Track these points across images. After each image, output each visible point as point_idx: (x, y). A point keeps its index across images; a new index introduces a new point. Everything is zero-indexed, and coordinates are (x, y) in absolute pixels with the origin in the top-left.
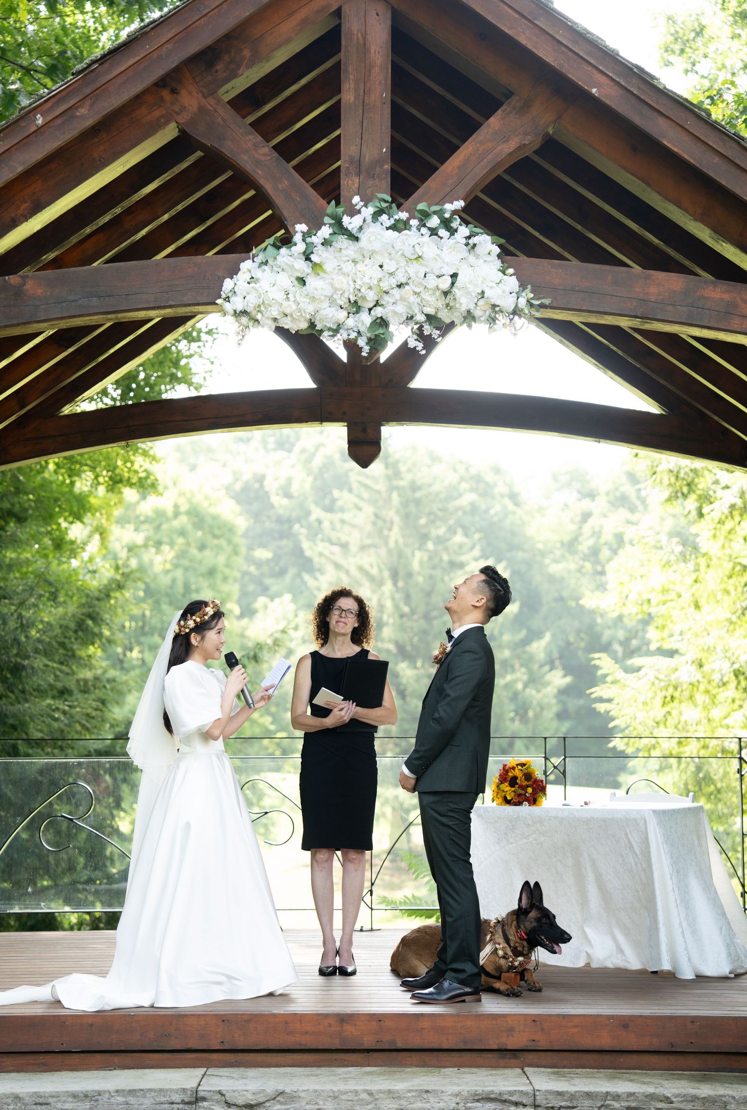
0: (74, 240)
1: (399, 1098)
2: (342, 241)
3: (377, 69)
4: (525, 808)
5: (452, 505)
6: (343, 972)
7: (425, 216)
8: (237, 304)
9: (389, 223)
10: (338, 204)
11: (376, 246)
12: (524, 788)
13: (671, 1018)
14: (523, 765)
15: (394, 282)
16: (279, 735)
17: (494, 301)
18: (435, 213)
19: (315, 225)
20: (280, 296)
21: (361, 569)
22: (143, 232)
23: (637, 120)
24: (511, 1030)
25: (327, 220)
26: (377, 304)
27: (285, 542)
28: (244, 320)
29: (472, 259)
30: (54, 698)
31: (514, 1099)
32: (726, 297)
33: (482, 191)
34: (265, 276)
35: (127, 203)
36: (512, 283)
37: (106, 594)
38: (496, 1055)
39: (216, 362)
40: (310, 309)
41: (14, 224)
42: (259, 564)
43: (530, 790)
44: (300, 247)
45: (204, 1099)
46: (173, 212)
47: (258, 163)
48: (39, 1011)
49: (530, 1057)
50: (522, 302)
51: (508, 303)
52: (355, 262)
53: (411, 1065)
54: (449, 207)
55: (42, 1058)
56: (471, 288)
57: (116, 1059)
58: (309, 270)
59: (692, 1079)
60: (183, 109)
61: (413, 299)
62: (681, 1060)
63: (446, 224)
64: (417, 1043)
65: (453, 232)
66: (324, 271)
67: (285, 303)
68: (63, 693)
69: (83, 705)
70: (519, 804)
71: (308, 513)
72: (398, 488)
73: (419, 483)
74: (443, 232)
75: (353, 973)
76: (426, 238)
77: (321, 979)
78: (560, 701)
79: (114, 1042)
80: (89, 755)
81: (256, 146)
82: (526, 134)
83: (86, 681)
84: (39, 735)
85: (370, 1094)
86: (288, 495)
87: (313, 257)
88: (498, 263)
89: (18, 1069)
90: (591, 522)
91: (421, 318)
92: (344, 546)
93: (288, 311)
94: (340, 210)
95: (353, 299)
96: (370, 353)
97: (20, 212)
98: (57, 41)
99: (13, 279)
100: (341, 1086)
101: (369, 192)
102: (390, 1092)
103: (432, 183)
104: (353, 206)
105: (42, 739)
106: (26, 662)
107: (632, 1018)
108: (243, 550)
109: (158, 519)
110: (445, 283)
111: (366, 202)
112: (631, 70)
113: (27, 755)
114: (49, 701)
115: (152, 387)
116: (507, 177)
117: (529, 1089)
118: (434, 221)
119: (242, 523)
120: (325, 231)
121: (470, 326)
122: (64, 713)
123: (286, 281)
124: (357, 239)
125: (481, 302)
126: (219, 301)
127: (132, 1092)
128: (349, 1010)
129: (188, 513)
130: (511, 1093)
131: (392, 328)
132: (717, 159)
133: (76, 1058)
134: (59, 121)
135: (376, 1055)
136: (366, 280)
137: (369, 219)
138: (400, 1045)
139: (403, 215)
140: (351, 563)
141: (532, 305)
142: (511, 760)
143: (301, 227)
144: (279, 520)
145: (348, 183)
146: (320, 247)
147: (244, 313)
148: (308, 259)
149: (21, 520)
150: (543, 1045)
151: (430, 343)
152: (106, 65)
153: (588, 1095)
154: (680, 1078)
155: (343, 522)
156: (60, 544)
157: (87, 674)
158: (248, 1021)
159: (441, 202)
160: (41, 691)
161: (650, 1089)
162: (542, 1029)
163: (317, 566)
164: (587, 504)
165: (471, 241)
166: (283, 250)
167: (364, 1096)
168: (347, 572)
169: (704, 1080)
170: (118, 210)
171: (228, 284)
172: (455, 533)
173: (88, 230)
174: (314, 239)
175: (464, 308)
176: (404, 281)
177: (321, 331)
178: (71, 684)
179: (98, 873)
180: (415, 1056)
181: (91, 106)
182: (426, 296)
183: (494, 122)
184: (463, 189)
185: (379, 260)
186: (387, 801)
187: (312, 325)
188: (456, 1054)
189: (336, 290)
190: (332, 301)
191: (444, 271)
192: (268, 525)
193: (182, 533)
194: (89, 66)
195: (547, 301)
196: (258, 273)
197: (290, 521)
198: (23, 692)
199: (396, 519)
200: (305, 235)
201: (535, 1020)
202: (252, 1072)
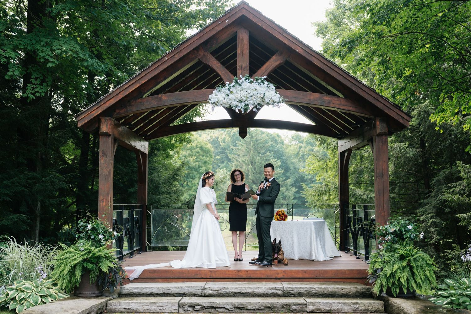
0: (174, 85)
1: (252, 289)
2: (238, 86)
3: (246, 45)
4: (282, 221)
5: (266, 145)
6: (240, 260)
7: (257, 80)
8: (212, 101)
9: (249, 81)
10: (236, 77)
11: (246, 87)
12: (282, 217)
13: (316, 270)
14: (282, 211)
15: (250, 95)
16: (222, 204)
17: (274, 100)
18: (260, 79)
19: (231, 82)
20: (223, 99)
21: (243, 161)
22: (190, 83)
23: (307, 57)
24: (278, 273)
25: (234, 81)
26: (246, 101)
27: (223, 155)
28: (214, 105)
29: (268, 90)
30: (166, 194)
31: (278, 289)
32: (329, 99)
33: (272, 73)
34: (219, 94)
35: (186, 77)
36: (278, 95)
37: (179, 169)
38: (275, 279)
39: (207, 111)
40: (230, 102)
41: (160, 82)
42: (217, 160)
43: (283, 217)
44: (228, 87)
45: (206, 289)
46: (197, 78)
47: (217, 67)
48: (167, 269)
49: (283, 280)
50: (281, 100)
51: (277, 100)
52: (241, 91)
53: (255, 282)
54: (263, 78)
55: (168, 279)
56: (268, 97)
57: (185, 280)
58: (229, 93)
59: (321, 284)
60: (200, 55)
61: (255, 99)
62: (318, 280)
63: (262, 82)
64: (256, 276)
65: (264, 83)
66: (233, 93)
67: (224, 101)
68: (169, 193)
69: (174, 196)
70: (281, 220)
71: (230, 147)
72: (252, 141)
73: (258, 139)
74: (261, 84)
75: (242, 260)
76: (258, 85)
77: (235, 262)
78: (294, 195)
79: (184, 276)
80: (175, 209)
81: (217, 63)
82: (281, 60)
83: (174, 190)
84: (163, 204)
85: (245, 288)
86: (224, 142)
87: (231, 90)
88: (275, 91)
89: (163, 282)
90: (302, 149)
91: (256, 104)
92: (239, 155)
93: (224, 102)
94: (237, 78)
95: (240, 99)
96: (244, 112)
97: (161, 80)
98: (168, 34)
99: (160, 96)
100: (238, 286)
101: (244, 74)
102: (249, 287)
103: (259, 72)
104: (240, 78)
105: (164, 205)
106: (160, 186)
107: (307, 270)
108: (213, 157)
109: (191, 149)
110: (262, 96)
111: (243, 77)
112: (306, 46)
113: (160, 209)
114: (166, 195)
115: (190, 117)
116: (277, 69)
117: (282, 286)
118: (260, 81)
119: (212, 150)
120: (233, 84)
121: (268, 106)
122: (169, 198)
123: (224, 95)
124: (241, 85)
125: (271, 100)
126: (208, 100)
127: (189, 287)
128: (240, 269)
129: (200, 147)
130: (278, 288)
131: (249, 106)
132: (326, 67)
133: (176, 280)
134: (171, 59)
135: (246, 279)
136: (243, 95)
137: (244, 80)
138: (252, 277)
139: (252, 80)
140: (240, 160)
141: (283, 101)
142: (279, 210)
143: (228, 83)
144: (222, 149)
145: (239, 72)
146: (232, 87)
147: (214, 103)
148: (229, 90)
149: (158, 150)
150: (286, 277)
151: (258, 110)
152: (182, 46)
153: (296, 288)
154: (318, 284)
155: (238, 149)
156: (168, 156)
157: (175, 189)
158: (216, 271)
159: (261, 76)
160: (163, 193)
161: (311, 286)
162: (286, 273)
163: (232, 161)
164: (301, 144)
165: (268, 86)
166: (223, 88)
167: (244, 288)
168: (240, 162)
169: (323, 284)
170: (184, 78)
171: (210, 96)
172: (267, 152)
173: (177, 83)
174: (231, 85)
175: (267, 101)
176: (252, 95)
177: (233, 107)
178: (170, 191)
179: (178, 238)
180: (256, 280)
181: (178, 55)
182: (258, 99)
183: (274, 57)
184: (267, 73)
185: (247, 90)
186: (250, 220)
187: (230, 106)
188: (265, 279)
189: (236, 97)
190: (235, 100)
191: (262, 93)
192: (219, 150)
193: (198, 152)
194: (178, 46)
195: (287, 100)
196: (217, 94)
197: (225, 149)
198: (159, 193)
199: (252, 148)
200: (229, 85)
201: (284, 271)
202: (217, 283)
